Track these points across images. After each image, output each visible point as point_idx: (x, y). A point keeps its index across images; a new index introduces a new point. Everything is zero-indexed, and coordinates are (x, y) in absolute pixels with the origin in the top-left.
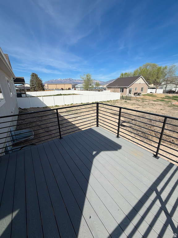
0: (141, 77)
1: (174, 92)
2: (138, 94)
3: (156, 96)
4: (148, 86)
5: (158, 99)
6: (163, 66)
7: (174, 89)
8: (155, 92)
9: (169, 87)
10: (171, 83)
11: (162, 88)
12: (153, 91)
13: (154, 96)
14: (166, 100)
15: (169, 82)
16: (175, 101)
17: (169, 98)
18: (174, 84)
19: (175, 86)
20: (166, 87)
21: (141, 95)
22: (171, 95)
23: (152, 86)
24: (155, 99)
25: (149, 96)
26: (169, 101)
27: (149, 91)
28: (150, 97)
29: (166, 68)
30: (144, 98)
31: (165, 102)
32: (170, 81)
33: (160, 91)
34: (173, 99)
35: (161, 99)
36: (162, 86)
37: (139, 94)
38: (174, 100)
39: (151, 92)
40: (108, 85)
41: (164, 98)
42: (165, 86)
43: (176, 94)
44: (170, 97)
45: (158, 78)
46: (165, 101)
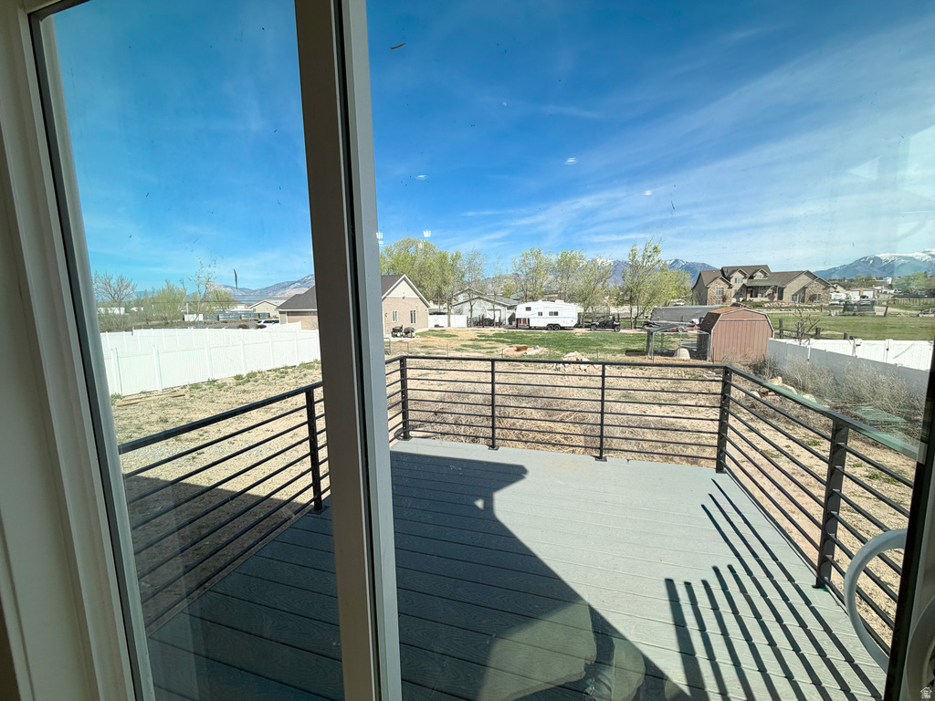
0: (404, 279)
1: (490, 323)
2: (406, 333)
3: (455, 336)
4: (428, 307)
5: (463, 343)
6: (451, 253)
7: (489, 315)
8: (447, 325)
9: (482, 309)
10: (479, 298)
11: (459, 312)
12: (442, 320)
13: (452, 336)
14: (483, 344)
15: (476, 296)
16: (505, 345)
17: (487, 338)
18: (488, 301)
19: (490, 305)
20: (471, 310)
21: (414, 334)
22: (488, 331)
23: (434, 307)
24: (458, 345)
25: (437, 335)
26: (492, 348)
27: (433, 320)
28: (443, 339)
29: (458, 256)
30: (426, 344)
31: (485, 351)
32: (477, 293)
33: (459, 322)
34: (497, 341)
35: (470, 343)
36: (459, 306)
37: (408, 332)
38: (501, 345)
39: (436, 326)
41: (476, 340)
42: (467, 306)
43: (497, 329)
44: (489, 337)
45: (445, 282)
46: (484, 348)
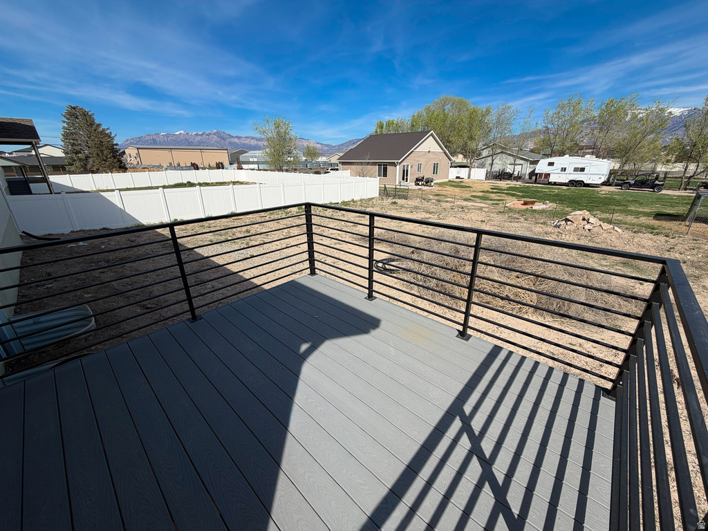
0: (432, 135)
1: (509, 176)
2: (427, 183)
3: (469, 187)
4: (450, 160)
5: (474, 194)
6: (483, 107)
7: (509, 170)
8: (467, 178)
9: (502, 163)
10: (502, 152)
11: (482, 166)
12: (463, 173)
13: (466, 187)
14: (493, 196)
15: (499, 151)
16: (514, 198)
17: (499, 190)
18: (510, 155)
19: (511, 159)
20: (492, 164)
21: (432, 184)
22: (503, 184)
23: (460, 159)
24: (468, 196)
25: (453, 186)
26: (499, 200)
27: (453, 173)
28: (457, 190)
29: (488, 111)
30: (440, 193)
31: (491, 202)
32: (501, 147)
33: (479, 174)
34: (507, 194)
35: (481, 194)
36: (483, 160)
37: (428, 182)
38: (510, 198)
39: (457, 178)
40: (341, 154)
41: (488, 192)
42: (489, 160)
43: (515, 182)
44: (501, 190)
45: (471, 138)
46: (491, 200)
